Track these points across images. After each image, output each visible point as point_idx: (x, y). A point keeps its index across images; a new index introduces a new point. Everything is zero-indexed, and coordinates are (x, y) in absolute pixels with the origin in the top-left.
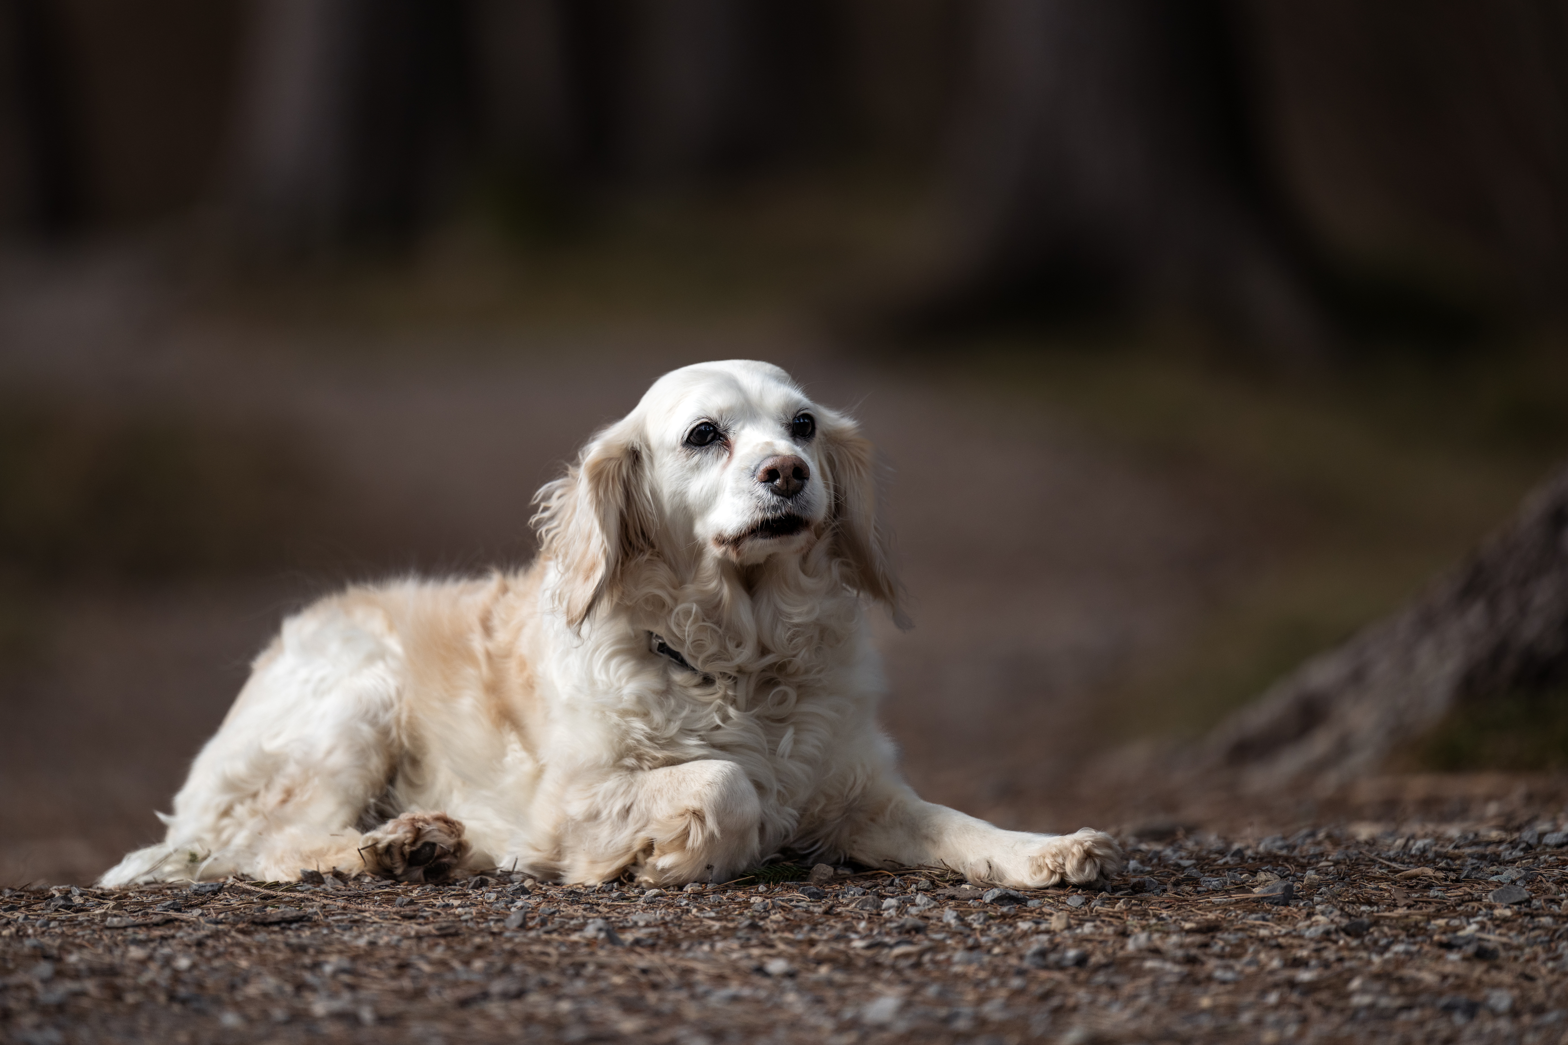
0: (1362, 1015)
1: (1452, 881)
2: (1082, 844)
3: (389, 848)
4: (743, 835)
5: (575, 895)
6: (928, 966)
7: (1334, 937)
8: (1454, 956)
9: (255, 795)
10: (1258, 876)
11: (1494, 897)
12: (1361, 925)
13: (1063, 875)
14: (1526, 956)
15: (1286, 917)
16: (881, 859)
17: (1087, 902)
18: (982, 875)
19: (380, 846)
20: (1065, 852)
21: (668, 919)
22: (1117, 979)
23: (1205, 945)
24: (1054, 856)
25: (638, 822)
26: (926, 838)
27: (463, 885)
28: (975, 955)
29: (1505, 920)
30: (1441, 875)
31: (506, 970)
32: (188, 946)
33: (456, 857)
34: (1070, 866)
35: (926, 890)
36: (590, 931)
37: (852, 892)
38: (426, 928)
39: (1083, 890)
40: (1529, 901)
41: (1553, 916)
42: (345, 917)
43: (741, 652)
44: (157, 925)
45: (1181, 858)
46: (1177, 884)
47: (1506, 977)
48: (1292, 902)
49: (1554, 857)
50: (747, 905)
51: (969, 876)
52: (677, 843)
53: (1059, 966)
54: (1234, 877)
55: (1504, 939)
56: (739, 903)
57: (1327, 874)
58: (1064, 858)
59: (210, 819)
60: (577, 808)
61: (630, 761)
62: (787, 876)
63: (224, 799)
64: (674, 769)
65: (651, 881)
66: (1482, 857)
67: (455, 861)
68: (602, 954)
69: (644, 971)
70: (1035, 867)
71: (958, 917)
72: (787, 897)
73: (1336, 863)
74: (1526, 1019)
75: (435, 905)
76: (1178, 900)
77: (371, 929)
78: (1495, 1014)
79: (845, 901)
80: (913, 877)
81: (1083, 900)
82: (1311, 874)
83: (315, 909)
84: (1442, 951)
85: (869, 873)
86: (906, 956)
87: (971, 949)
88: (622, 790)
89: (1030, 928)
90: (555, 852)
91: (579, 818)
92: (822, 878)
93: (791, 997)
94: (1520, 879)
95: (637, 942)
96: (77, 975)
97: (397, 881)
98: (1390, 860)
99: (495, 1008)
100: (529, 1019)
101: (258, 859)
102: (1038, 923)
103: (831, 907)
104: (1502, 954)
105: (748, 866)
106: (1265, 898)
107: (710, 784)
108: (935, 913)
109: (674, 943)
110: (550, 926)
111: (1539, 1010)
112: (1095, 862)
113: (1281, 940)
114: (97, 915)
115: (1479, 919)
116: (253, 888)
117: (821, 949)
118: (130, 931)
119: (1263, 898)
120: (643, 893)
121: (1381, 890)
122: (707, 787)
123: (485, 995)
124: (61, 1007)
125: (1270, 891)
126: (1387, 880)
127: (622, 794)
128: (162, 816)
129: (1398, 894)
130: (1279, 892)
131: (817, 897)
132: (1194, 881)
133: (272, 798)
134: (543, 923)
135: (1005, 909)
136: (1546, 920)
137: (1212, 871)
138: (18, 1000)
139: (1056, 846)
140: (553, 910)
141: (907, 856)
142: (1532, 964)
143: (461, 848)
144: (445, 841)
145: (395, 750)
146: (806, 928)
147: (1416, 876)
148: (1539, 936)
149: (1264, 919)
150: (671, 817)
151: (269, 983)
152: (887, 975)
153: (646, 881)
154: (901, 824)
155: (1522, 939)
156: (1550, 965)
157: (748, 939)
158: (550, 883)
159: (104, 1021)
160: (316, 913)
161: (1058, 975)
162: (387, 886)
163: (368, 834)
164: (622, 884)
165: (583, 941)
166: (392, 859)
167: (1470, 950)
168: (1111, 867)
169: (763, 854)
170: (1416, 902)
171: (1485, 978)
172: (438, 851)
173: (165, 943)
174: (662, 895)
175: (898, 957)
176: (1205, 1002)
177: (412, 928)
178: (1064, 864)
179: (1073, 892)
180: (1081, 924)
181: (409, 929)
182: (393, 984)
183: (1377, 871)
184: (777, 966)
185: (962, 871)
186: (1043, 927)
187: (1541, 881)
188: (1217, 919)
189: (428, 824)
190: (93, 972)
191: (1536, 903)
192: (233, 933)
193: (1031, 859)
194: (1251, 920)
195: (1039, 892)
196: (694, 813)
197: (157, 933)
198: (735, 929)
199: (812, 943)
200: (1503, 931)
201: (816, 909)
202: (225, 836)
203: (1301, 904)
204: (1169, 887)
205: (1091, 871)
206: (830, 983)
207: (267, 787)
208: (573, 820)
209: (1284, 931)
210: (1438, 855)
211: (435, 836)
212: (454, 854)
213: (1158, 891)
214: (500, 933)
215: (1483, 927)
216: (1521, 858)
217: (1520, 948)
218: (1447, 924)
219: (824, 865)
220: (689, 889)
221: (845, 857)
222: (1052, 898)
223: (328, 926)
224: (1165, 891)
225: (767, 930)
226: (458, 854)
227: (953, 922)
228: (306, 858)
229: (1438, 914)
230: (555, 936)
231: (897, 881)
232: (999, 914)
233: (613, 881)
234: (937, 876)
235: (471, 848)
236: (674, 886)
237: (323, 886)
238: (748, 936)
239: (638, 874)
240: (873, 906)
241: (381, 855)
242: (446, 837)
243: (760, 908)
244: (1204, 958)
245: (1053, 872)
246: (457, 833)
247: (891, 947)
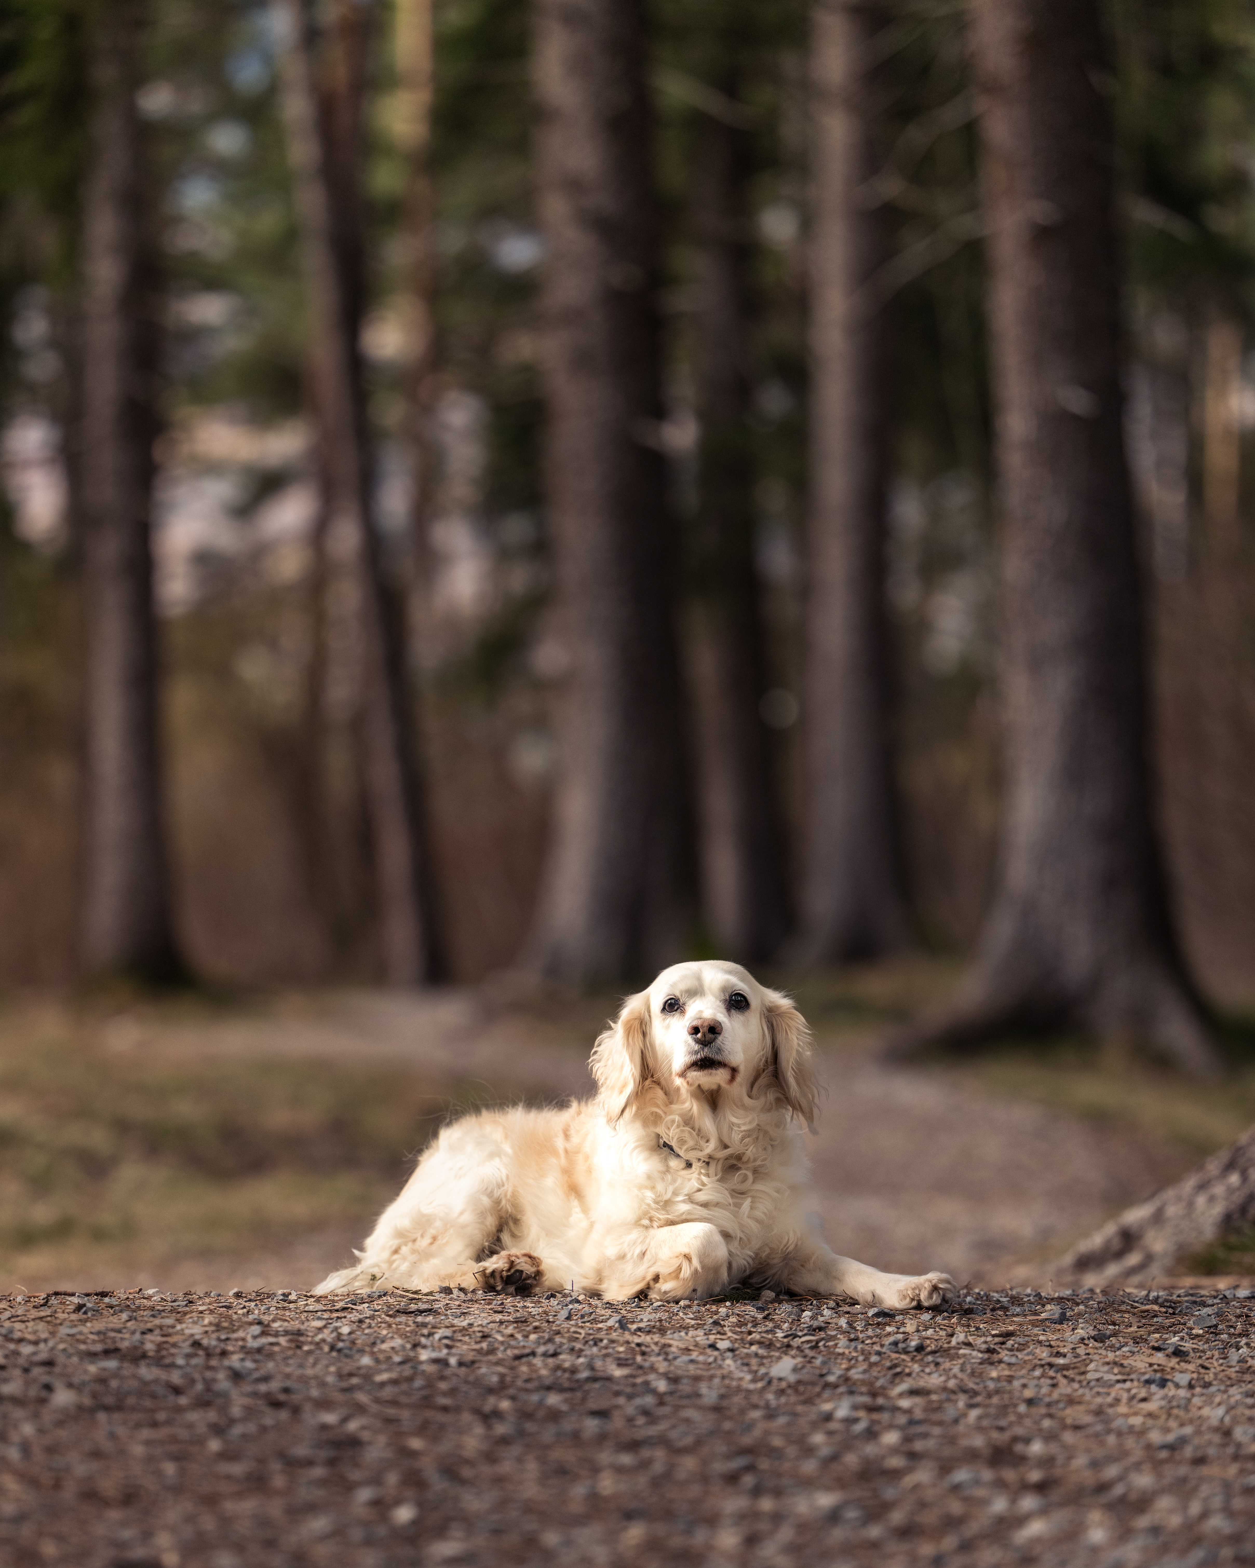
0: (1093, 1384)
1: (1170, 1314)
2: (931, 1282)
3: (493, 1273)
4: (716, 1270)
5: (609, 1305)
6: (822, 1348)
7: (1086, 1342)
8: (1160, 1355)
9: (414, 1241)
10: (1046, 1307)
11: (1194, 1323)
12: (1104, 1335)
13: (919, 1301)
14: (1207, 1356)
15: (1059, 1330)
16: (807, 1290)
17: (933, 1318)
18: (869, 1300)
19: (488, 1271)
20: (920, 1286)
21: (663, 1318)
22: (940, 1360)
23: (1003, 1343)
24: (914, 1289)
25: (650, 1261)
26: (835, 1278)
27: (539, 1297)
28: (853, 1344)
29: (1198, 1336)
30: (1164, 1310)
31: (550, 1340)
32: (354, 1322)
33: (536, 1279)
34: (923, 1296)
35: (833, 1309)
36: (610, 1323)
37: (784, 1307)
38: (506, 1318)
39: (932, 1311)
40: (1216, 1326)
41: (1229, 1334)
42: (458, 1310)
43: (708, 1146)
44: (337, 1311)
45: (1001, 1297)
46: (993, 1310)
47: (1191, 1367)
48: (1065, 1322)
49: (1239, 1304)
50: (717, 1313)
51: (861, 1300)
52: (674, 1275)
53: (906, 1352)
54: (1031, 1307)
55: (1195, 1346)
56: (712, 1312)
57: (1092, 1308)
58: (920, 1291)
59: (386, 1254)
60: (611, 1251)
61: (646, 1222)
62: (746, 1298)
63: (395, 1243)
64: (673, 1227)
65: (658, 1298)
66: (1195, 1302)
67: (535, 1282)
68: (614, 1336)
69: (638, 1345)
70: (901, 1296)
71: (848, 1323)
72: (743, 1309)
73: (1099, 1303)
74: (1198, 1390)
75: (517, 1307)
76: (992, 1319)
77: (473, 1317)
78: (1177, 1386)
79: (779, 1313)
80: (825, 1301)
81: (931, 1317)
82: (1082, 1307)
83: (439, 1306)
84: (1153, 1352)
85: (799, 1298)
86: (808, 1342)
87: (851, 1340)
88: (640, 1240)
89: (893, 1331)
90: (598, 1279)
91: (613, 1258)
92: (767, 1299)
93: (729, 1362)
94: (1214, 1314)
95: (639, 1329)
96: (276, 1334)
97: (498, 1293)
98: (1134, 1301)
99: (538, 1361)
100: (558, 1367)
101: (412, 1279)
102: (898, 1328)
103: (769, 1315)
104: (1192, 1354)
105: (721, 1291)
106: (1047, 1319)
107: (695, 1237)
108: (834, 1321)
109: (662, 1331)
110: (586, 1319)
111: (1207, 1385)
112: (939, 1293)
113: (1052, 1343)
114: (302, 1305)
115: (1181, 1334)
116: (404, 1293)
117: (756, 1336)
118: (319, 1313)
119: (1046, 1319)
120: (652, 1304)
121: (1124, 1317)
122: (694, 1239)
123: (533, 1354)
124: (259, 1350)
125: (1051, 1315)
126: (1129, 1312)
127: (640, 1243)
128: (356, 1252)
129: (1133, 1320)
130: (1057, 1316)
131: (761, 1309)
132: (1005, 1309)
133: (424, 1243)
134: (583, 1317)
135: (880, 1320)
136: (1224, 1337)
137: (1019, 1305)
138: (234, 1346)
139: (915, 1283)
140: (591, 1311)
141: (823, 1288)
142: (1210, 1361)
143: (539, 1274)
144: (528, 1268)
145: (504, 1215)
146: (750, 1325)
147: (1147, 1311)
148: (1218, 1345)
149: (1044, 1330)
150: (671, 1258)
151: (398, 1342)
152: (793, 1352)
153: (655, 1298)
154: (820, 1269)
155: (1206, 1346)
156: (1221, 1361)
157: (711, 1330)
158: (595, 1298)
159: (286, 1359)
160: (440, 1308)
161: (903, 1357)
162: (490, 1296)
163: (480, 1264)
164: (640, 1300)
165: (606, 1328)
166: (495, 1280)
167: (1171, 1350)
168: (949, 1295)
169: (730, 1283)
170: (1144, 1325)
171: (1177, 1366)
172: (524, 1275)
173: (339, 1320)
174: (663, 1306)
175: (802, 1343)
176: (994, 1374)
177: (498, 1317)
178: (919, 1294)
179: (926, 1312)
180: (926, 1329)
181: (496, 1318)
182: (477, 1347)
183: (1123, 1308)
184: (723, 1345)
185: (857, 1298)
186: (901, 1330)
187: (1227, 1316)
188: (1014, 1330)
189: (518, 1258)
190: (286, 1333)
191: (1220, 1327)
192: (383, 1316)
193: (899, 1291)
194: (1036, 1331)
195: (904, 1312)
196: (685, 1256)
197: (335, 1315)
198: (704, 1324)
199: (750, 1333)
200: (1195, 1341)
201: (759, 1316)
202: (394, 1265)
203: (1070, 1323)
204: (988, 1311)
205: (937, 1298)
206: (756, 1355)
207: (422, 1236)
208: (609, 1259)
209: (1055, 1338)
210: (1167, 1301)
211: (523, 1266)
212: (535, 1278)
213: (981, 1314)
214: (553, 1322)
215: (1182, 1339)
216: (1218, 1304)
217: (1204, 1351)
218: (1161, 1337)
219: (769, 1291)
220: (682, 1303)
221: (785, 1288)
222: (912, 1315)
223: (446, 1315)
224: (985, 1314)
225: (725, 1326)
226: (537, 1278)
227: (844, 1326)
228: (443, 1279)
229: (1157, 1331)
230: (588, 1324)
231: (815, 1302)
232: (875, 1322)
233: (635, 1298)
234: (841, 1300)
235: (546, 1275)
236: (673, 1302)
237: (451, 1296)
238: (711, 1328)
239: (649, 1293)
240: (796, 1315)
241: (488, 1277)
242: (530, 1267)
243: (724, 1315)
244: (1000, 1350)
245: (913, 1300)
246: (537, 1264)
247: (800, 1337)
